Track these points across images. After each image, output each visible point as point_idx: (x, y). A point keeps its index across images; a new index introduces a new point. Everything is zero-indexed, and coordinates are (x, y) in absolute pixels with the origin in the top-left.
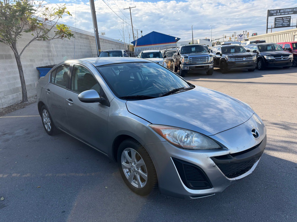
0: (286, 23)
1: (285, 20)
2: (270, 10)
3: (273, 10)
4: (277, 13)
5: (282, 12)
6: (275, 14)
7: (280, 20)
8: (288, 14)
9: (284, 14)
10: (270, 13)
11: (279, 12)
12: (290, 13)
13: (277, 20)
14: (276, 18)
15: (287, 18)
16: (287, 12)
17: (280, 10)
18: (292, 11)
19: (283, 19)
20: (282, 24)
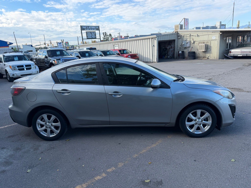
0: (93, 36)
1: (93, 34)
2: (82, 26)
3: (84, 26)
4: (87, 28)
5: (90, 28)
6: (86, 29)
7: (89, 34)
8: (94, 30)
9: (91, 30)
10: (82, 28)
11: (88, 28)
12: (95, 29)
13: (88, 33)
14: (87, 32)
15: (94, 32)
16: (92, 28)
17: (88, 26)
18: (96, 28)
19: (91, 33)
20: (91, 37)
